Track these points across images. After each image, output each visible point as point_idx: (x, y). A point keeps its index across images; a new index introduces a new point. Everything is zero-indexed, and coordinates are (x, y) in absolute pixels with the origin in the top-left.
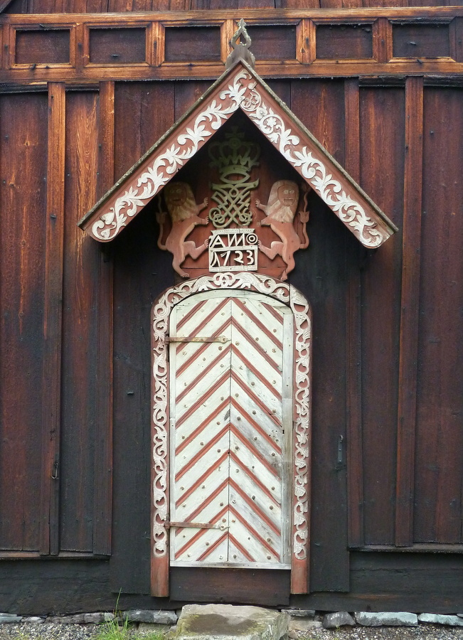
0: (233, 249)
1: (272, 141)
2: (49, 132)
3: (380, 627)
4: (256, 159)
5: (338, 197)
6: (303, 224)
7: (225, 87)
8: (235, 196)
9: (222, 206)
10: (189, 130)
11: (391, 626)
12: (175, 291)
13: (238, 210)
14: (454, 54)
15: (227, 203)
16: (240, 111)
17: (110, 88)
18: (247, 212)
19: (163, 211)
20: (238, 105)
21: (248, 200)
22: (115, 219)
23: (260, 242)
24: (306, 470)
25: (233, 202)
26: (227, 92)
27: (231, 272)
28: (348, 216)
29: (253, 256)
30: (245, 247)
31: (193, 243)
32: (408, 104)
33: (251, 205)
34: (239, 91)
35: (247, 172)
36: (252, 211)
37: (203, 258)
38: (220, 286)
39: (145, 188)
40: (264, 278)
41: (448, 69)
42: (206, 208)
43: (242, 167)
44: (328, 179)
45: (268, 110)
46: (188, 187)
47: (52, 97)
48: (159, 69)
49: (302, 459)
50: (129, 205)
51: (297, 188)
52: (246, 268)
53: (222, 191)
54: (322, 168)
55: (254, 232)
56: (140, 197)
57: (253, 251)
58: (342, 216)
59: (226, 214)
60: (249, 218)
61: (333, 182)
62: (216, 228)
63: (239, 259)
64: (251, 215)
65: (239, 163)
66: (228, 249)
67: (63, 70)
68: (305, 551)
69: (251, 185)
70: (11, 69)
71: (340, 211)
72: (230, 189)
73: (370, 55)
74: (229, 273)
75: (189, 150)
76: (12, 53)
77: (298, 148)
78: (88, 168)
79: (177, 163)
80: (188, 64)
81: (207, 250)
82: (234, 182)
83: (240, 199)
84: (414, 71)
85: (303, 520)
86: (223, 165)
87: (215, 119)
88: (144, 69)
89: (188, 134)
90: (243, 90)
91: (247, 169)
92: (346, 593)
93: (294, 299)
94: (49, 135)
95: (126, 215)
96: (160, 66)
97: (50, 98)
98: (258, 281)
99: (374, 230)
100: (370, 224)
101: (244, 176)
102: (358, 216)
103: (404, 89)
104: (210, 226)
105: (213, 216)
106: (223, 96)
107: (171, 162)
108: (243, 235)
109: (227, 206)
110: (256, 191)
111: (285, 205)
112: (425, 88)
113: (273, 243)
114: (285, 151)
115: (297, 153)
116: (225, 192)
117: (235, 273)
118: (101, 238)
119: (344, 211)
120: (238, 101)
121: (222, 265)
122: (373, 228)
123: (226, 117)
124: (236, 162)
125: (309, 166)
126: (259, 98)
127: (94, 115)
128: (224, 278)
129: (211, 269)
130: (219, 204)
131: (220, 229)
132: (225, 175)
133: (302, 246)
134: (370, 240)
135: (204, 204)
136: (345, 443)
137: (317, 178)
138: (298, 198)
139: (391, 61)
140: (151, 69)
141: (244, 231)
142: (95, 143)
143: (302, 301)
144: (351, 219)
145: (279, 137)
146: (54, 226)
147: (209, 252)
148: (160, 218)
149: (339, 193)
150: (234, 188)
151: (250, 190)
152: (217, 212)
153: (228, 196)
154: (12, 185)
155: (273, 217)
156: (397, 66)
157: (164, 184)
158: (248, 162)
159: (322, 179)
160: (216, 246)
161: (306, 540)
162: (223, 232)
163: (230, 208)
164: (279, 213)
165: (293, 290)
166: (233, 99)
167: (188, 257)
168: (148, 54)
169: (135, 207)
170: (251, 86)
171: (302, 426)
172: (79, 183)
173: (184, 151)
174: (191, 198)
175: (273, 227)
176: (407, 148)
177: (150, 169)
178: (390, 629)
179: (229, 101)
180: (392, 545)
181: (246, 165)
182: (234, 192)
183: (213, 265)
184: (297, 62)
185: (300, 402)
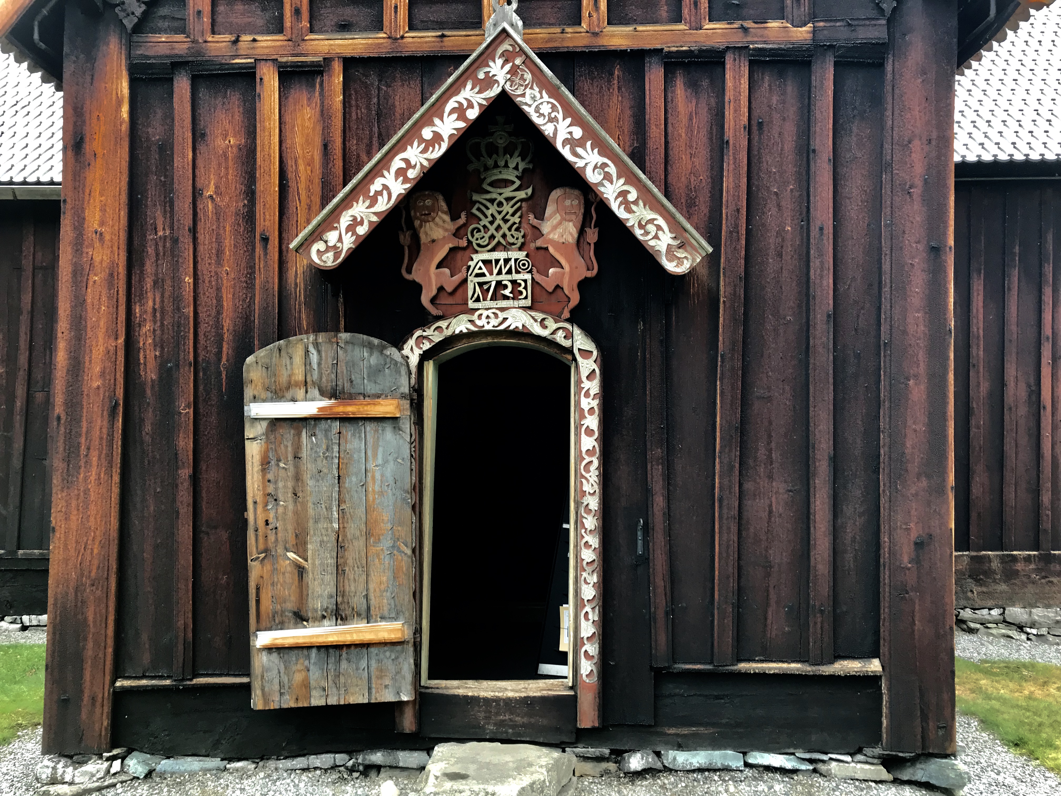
0: (500, 278)
1: (546, 133)
2: (258, 125)
3: (693, 771)
4: (527, 160)
5: (634, 208)
6: (590, 244)
7: (485, 62)
8: (501, 209)
9: (485, 222)
10: (437, 121)
11: (708, 770)
12: (425, 334)
13: (505, 227)
14: (790, 17)
15: (490, 218)
16: (503, 92)
17: (337, 67)
18: (517, 230)
19: (408, 229)
20: (501, 86)
21: (519, 214)
22: (340, 239)
23: (534, 270)
24: (595, 565)
25: (499, 217)
26: (487, 69)
27: (497, 309)
28: (647, 233)
29: (526, 288)
30: (515, 276)
31: (447, 271)
32: (729, 83)
33: (523, 220)
34: (502, 67)
35: (517, 177)
36: (524, 228)
37: (460, 291)
38: (483, 326)
39: (379, 198)
40: (540, 316)
41: (782, 37)
42: (465, 225)
43: (511, 170)
44: (619, 184)
45: (541, 92)
46: (441, 198)
47: (261, 79)
48: (400, 41)
49: (590, 551)
50: (359, 220)
51: (582, 198)
52: (516, 303)
53: (484, 202)
54: (612, 169)
55: (527, 256)
56: (373, 210)
57: (525, 281)
58: (638, 233)
59: (489, 233)
60: (520, 238)
61: (626, 188)
62: (477, 252)
63: (507, 292)
64: (522, 234)
65: (506, 166)
66: (492, 279)
67: (273, 44)
68: (595, 671)
69: (522, 195)
70: (206, 42)
71: (636, 225)
72: (495, 199)
73: (678, 19)
74: (494, 311)
75: (437, 146)
76: (206, 20)
77: (581, 143)
78: (309, 172)
79: (421, 164)
80: (440, 33)
81: (465, 281)
82: (500, 191)
83: (508, 213)
84: (738, 39)
85: (593, 630)
86: (487, 169)
87: (471, 105)
88: (382, 41)
89: (434, 125)
90: (508, 67)
91: (516, 173)
92: (650, 726)
93: (578, 343)
94: (258, 130)
95: (354, 233)
96: (402, 37)
97: (258, 80)
98: (532, 321)
99: (681, 250)
100: (675, 243)
101: (513, 182)
102: (660, 233)
103: (723, 64)
104: (470, 248)
105: (473, 236)
106: (481, 76)
107: (413, 163)
108: (513, 261)
109: (492, 223)
110: (530, 202)
111: (566, 220)
112: (751, 63)
113: (551, 271)
114: (564, 146)
115: (579, 150)
116: (489, 204)
117: (502, 309)
118: (322, 264)
119: (641, 226)
120: (502, 82)
121: (485, 299)
122: (679, 248)
123: (484, 103)
124: (502, 163)
125: (595, 167)
126: (528, 76)
127: (316, 103)
128: (488, 317)
129: (471, 305)
130: (481, 220)
131: (482, 252)
132: (489, 180)
133: (589, 274)
134: (674, 263)
135: (462, 220)
136: (646, 529)
137: (606, 183)
138: (582, 210)
139: (707, 27)
140: (390, 41)
141: (514, 255)
142: (318, 141)
143: (589, 345)
144: (650, 237)
145: (556, 129)
146: (265, 248)
147: (469, 282)
148: (405, 239)
149: (635, 202)
150: (500, 198)
151: (522, 200)
152: (479, 231)
153: (493, 209)
154: (211, 197)
155: (551, 236)
156: (713, 33)
157: (403, 192)
158: (517, 164)
159: (612, 183)
160: (478, 275)
161: (596, 657)
162: (486, 256)
163: (495, 225)
164: (558, 230)
165: (577, 332)
166: (495, 78)
167: (441, 289)
168: (386, 23)
169: (366, 223)
170: (518, 61)
171: (591, 507)
172: (298, 193)
173: (431, 149)
174: (444, 212)
175: (551, 250)
176: (727, 142)
177: (385, 173)
178: (707, 773)
179: (490, 81)
180: (710, 664)
181: (516, 168)
182: (500, 204)
183: (474, 299)
184: (582, 30)
185: (587, 475)
